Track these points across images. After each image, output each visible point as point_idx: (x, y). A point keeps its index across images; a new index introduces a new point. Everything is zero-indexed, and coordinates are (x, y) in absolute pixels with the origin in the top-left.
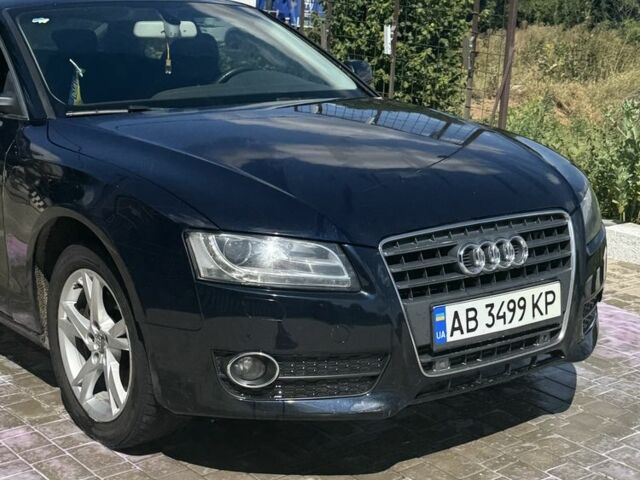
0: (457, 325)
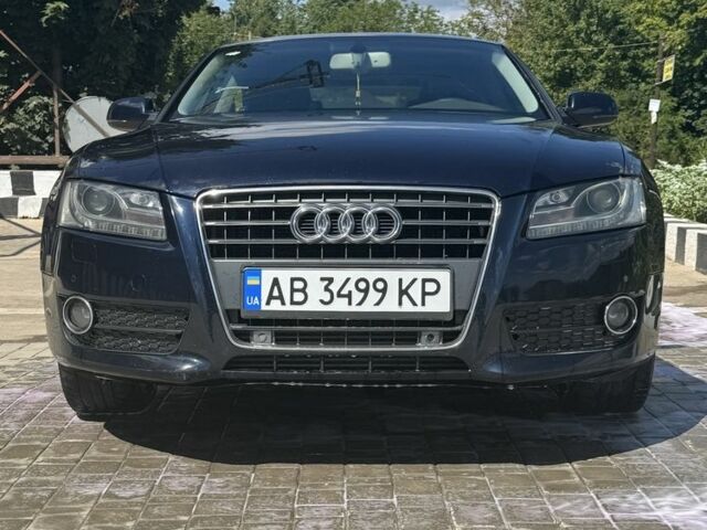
0: (276, 293)
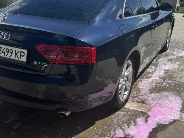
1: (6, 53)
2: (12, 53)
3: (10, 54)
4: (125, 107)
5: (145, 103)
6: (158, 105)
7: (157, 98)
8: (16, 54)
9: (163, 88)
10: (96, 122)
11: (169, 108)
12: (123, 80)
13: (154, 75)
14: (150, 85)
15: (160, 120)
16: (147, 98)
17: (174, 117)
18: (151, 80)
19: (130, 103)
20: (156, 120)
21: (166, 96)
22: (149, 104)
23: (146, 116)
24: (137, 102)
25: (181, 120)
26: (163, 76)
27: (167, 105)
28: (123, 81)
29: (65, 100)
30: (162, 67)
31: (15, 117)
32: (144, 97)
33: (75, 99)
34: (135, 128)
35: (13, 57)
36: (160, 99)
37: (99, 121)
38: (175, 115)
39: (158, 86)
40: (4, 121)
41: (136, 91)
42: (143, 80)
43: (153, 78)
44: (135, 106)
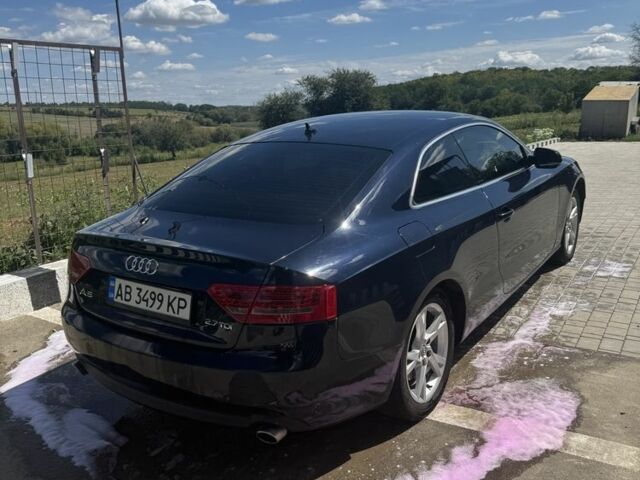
1: (151, 302)
2: (161, 301)
3: (157, 303)
4: (429, 417)
5: (482, 407)
6: (515, 412)
7: (514, 395)
8: (170, 304)
9: (538, 367)
10: (351, 455)
11: (539, 421)
12: (418, 351)
13: (523, 331)
14: (504, 360)
15: (511, 450)
16: (490, 394)
17: (550, 443)
18: (510, 345)
19: (445, 409)
20: (500, 450)
21: (540, 390)
22: (492, 411)
23: (477, 440)
24: (463, 405)
25: (563, 451)
26: (544, 334)
27: (536, 412)
28: (422, 354)
29: (275, 403)
30: (546, 309)
31: (172, 441)
32: (484, 392)
33: (297, 400)
34: (445, 472)
35: (163, 310)
36: (522, 396)
37: (361, 453)
38: (551, 437)
39: (525, 363)
40: (148, 449)
41: (466, 377)
42: (489, 345)
43: (518, 341)
44: (456, 414)
